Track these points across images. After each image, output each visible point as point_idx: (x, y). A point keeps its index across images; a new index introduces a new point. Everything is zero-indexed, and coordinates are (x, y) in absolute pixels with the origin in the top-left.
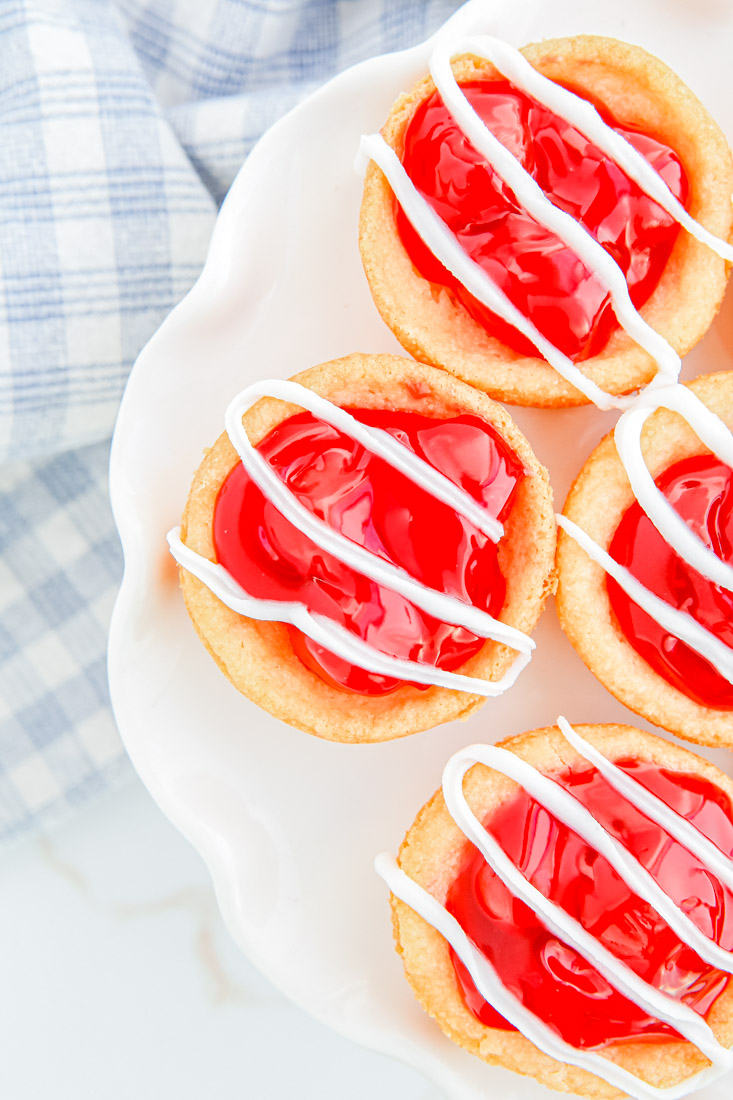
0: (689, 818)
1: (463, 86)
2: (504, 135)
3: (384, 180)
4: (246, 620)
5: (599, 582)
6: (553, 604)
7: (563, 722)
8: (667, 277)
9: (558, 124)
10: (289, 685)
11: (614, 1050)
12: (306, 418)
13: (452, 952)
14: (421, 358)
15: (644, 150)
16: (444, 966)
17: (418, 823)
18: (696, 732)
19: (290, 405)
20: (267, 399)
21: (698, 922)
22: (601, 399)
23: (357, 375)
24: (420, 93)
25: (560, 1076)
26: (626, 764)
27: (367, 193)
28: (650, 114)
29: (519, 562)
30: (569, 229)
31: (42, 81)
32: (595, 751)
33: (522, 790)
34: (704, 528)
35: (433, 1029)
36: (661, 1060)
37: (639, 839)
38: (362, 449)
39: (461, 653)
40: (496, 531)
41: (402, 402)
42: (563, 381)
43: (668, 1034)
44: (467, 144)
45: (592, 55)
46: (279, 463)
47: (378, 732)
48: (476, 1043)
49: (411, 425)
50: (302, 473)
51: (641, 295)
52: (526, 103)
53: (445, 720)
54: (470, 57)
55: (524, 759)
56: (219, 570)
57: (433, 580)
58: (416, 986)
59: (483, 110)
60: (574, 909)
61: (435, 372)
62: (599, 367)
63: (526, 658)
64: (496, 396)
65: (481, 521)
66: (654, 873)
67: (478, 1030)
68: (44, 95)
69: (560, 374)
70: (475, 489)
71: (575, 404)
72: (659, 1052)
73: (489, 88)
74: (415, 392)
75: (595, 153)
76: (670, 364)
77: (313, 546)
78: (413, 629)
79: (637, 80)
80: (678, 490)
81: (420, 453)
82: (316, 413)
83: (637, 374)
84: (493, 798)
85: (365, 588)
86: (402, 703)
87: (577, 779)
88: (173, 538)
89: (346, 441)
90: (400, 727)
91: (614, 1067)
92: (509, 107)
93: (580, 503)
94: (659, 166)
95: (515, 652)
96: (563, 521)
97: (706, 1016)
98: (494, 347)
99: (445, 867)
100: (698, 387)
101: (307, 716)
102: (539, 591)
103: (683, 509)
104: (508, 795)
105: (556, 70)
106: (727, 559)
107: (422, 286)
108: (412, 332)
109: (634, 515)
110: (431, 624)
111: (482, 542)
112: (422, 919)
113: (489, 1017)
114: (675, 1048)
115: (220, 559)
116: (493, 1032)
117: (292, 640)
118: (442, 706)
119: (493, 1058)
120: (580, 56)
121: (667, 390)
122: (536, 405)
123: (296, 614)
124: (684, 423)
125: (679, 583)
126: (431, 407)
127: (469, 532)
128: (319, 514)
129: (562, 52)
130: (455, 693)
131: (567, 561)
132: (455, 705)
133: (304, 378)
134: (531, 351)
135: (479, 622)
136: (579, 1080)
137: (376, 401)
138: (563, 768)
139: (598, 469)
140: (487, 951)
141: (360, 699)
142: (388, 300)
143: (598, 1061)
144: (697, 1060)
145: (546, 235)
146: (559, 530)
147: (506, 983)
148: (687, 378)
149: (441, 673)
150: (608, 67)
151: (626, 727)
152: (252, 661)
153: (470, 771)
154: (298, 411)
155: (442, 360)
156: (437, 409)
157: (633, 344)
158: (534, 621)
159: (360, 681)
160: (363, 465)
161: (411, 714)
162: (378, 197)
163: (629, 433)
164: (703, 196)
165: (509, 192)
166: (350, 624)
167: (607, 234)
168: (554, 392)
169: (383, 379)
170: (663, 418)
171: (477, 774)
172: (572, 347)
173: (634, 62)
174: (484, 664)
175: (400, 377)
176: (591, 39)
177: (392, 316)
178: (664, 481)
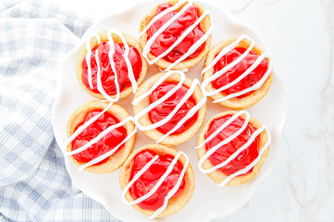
0: (218, 127)
1: (72, 151)
2: (82, 144)
3: (87, 167)
4: (167, 206)
5: (170, 137)
6: (173, 147)
7: (196, 148)
8: (114, 115)
9: (82, 133)
10: (181, 200)
11: (260, 147)
12: (130, 190)
13: (237, 176)
14: (122, 165)
15: (89, 119)
16: (240, 178)
17: (212, 179)
18: (201, 123)
19: (127, 192)
20: (125, 196)
21: (238, 130)
22: (135, 131)
23: (123, 179)
24: (72, 158)
25: (263, 159)
26: (206, 137)
27: (89, 171)
28: (83, 114)
29: (164, 152)
30: (102, 135)
31: (65, 219)
32: (202, 143)
33: (208, 158)
34: (162, 117)
35: (252, 181)
36: (263, 139)
37: (220, 138)
38: (137, 180)
39: (180, 165)
40: (157, 157)
41: (130, 170)
42: (130, 139)
43: (258, 137)
44: (83, 151)
45: (70, 125)
46: (138, 197)
47: (193, 184)
48: (255, 173)
49: (135, 169)
50: (141, 192)
51: (117, 121)
52: (77, 138)
53: (192, 171)
54: (67, 147)
55: (202, 157)
56: (157, 211)
57: (164, 169)
58: (243, 184)
59: (77, 147)
60: (231, 153)
61: (125, 164)
62: (128, 131)
63: (183, 153)
64: (131, 152)
65: (155, 159)
66: (227, 137)
67: (253, 173)
68: (67, 219)
69: (129, 140)
70: (149, 160)
71: (136, 136)
72: (261, 139)
73: (74, 145)
74: (128, 168)
75: (88, 128)
76: (130, 118)
77: (155, 193)
78: (172, 177)
79: (76, 117)
80: (154, 120)
81: (140, 170)
82: (129, 188)
83: (131, 124)
84: (208, 164)
85: (164, 184)
86: (188, 179)
87: (208, 146)
88: (150, 218)
89: (135, 184)
90: (192, 180)
91: (263, 148)
92: (78, 141)
93: (154, 139)
94: (93, 116)
95: (182, 155)
96: (157, 143)
97: (256, 129)
98: (122, 150)
99: (221, 175)
100: (135, 113)
101: (187, 198)
102: (170, 149)
103: (158, 120)
104: (208, 161)
105: (72, 131)
106: (169, 114)
107: (108, 162)
108: (117, 167)
109: (159, 129)
110: (173, 172)
111: (159, 160)
112: (230, 181)
113: (251, 171)
114: (261, 136)
115: (155, 210)
116: (253, 170)
117: (174, 198)
118: (189, 171)
119: (258, 171)
120: (70, 127)
121: (135, 119)
122: (135, 143)
123: (167, 198)
124: (142, 117)
125: (173, 122)
126: (132, 165)
127: (156, 163)
128: (149, 191)
129: (69, 130)
130: (187, 168)
131: (165, 143)
132: (190, 168)
133: (123, 189)
134: (124, 145)
135: (174, 162)
136: (265, 155)
137: (129, 175)
138: (205, 150)
139: (148, 134)
140: (237, 170)
141: (186, 186)
142: (110, 170)
143: (261, 152)
144: (264, 132)
145: (102, 139)
146: (160, 143)
147: (244, 168)
148: (133, 115)
149: (183, 171)
150: (73, 122)
151: (198, 136)
152: (175, 207)
153: (203, 167)
154: (129, 191)
155: (123, 162)
156: (133, 163)
157: (125, 124)
158: (175, 151)
159: (182, 187)
160: (141, 181)
161: (190, 177)
162: (90, 169)
163: (142, 128)
164: (100, 107)
165: (92, 145)
166: (171, 188)
167: (104, 128)
168: (132, 140)
169: (125, 174)
170: (140, 121)
171: (203, 166)
172: (123, 137)
173: (73, 117)
174: (183, 161)
175: (125, 171)
176: (67, 125)
177: (113, 170)
178: (153, 123)
